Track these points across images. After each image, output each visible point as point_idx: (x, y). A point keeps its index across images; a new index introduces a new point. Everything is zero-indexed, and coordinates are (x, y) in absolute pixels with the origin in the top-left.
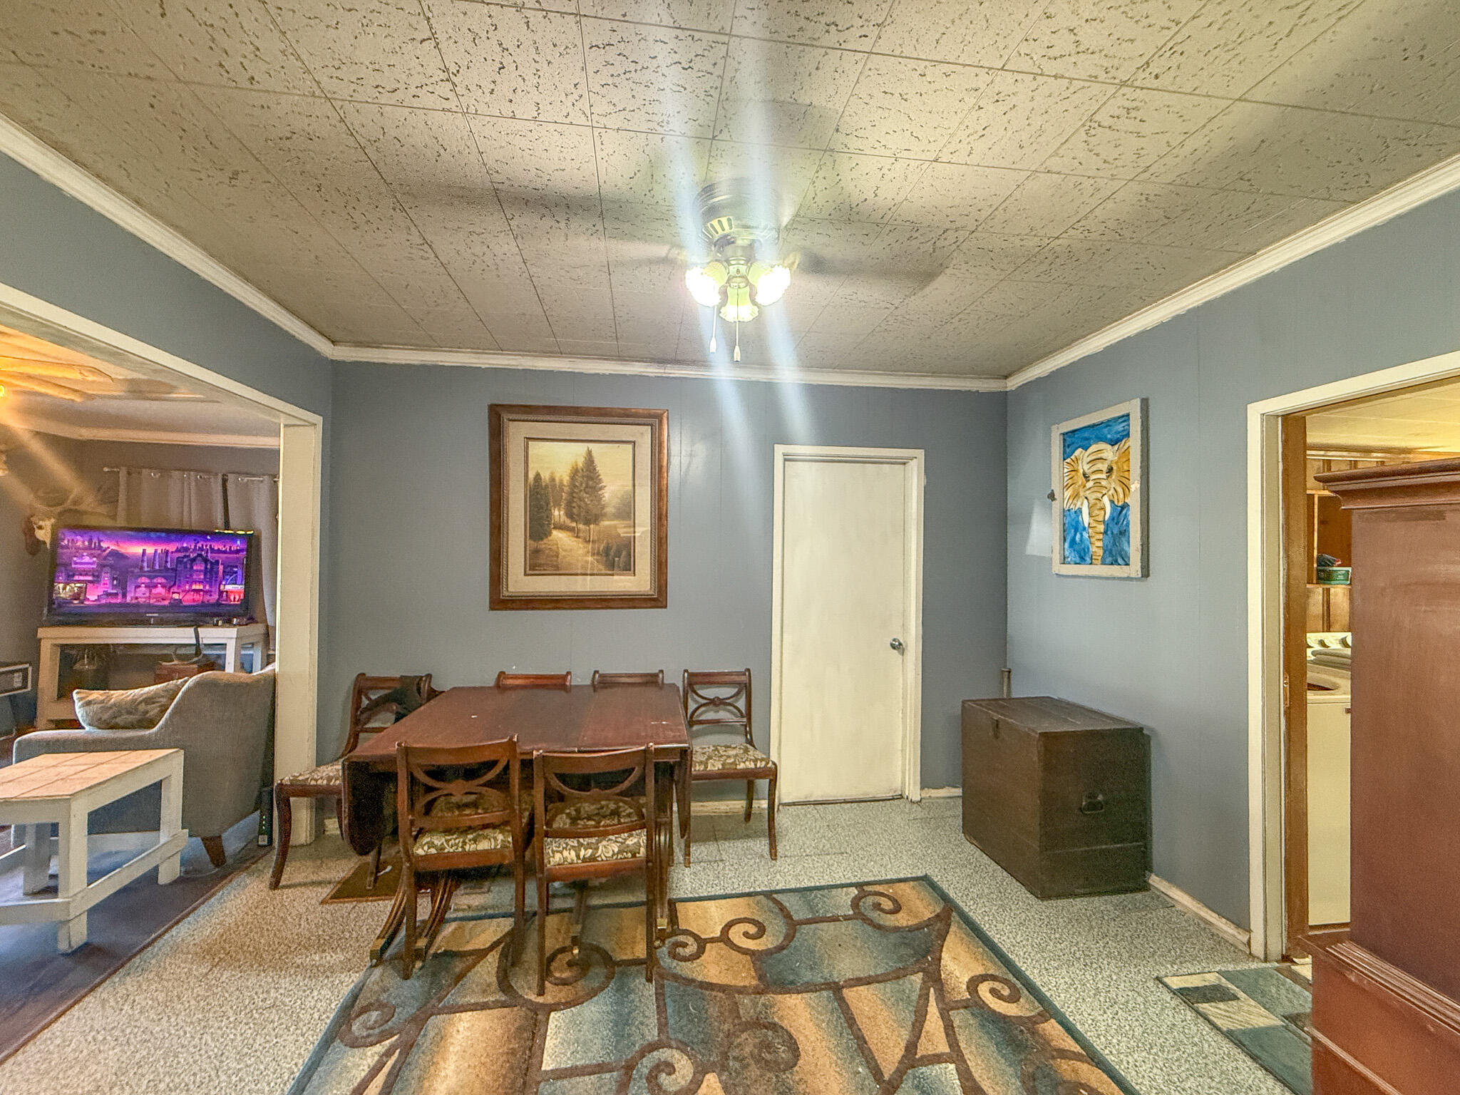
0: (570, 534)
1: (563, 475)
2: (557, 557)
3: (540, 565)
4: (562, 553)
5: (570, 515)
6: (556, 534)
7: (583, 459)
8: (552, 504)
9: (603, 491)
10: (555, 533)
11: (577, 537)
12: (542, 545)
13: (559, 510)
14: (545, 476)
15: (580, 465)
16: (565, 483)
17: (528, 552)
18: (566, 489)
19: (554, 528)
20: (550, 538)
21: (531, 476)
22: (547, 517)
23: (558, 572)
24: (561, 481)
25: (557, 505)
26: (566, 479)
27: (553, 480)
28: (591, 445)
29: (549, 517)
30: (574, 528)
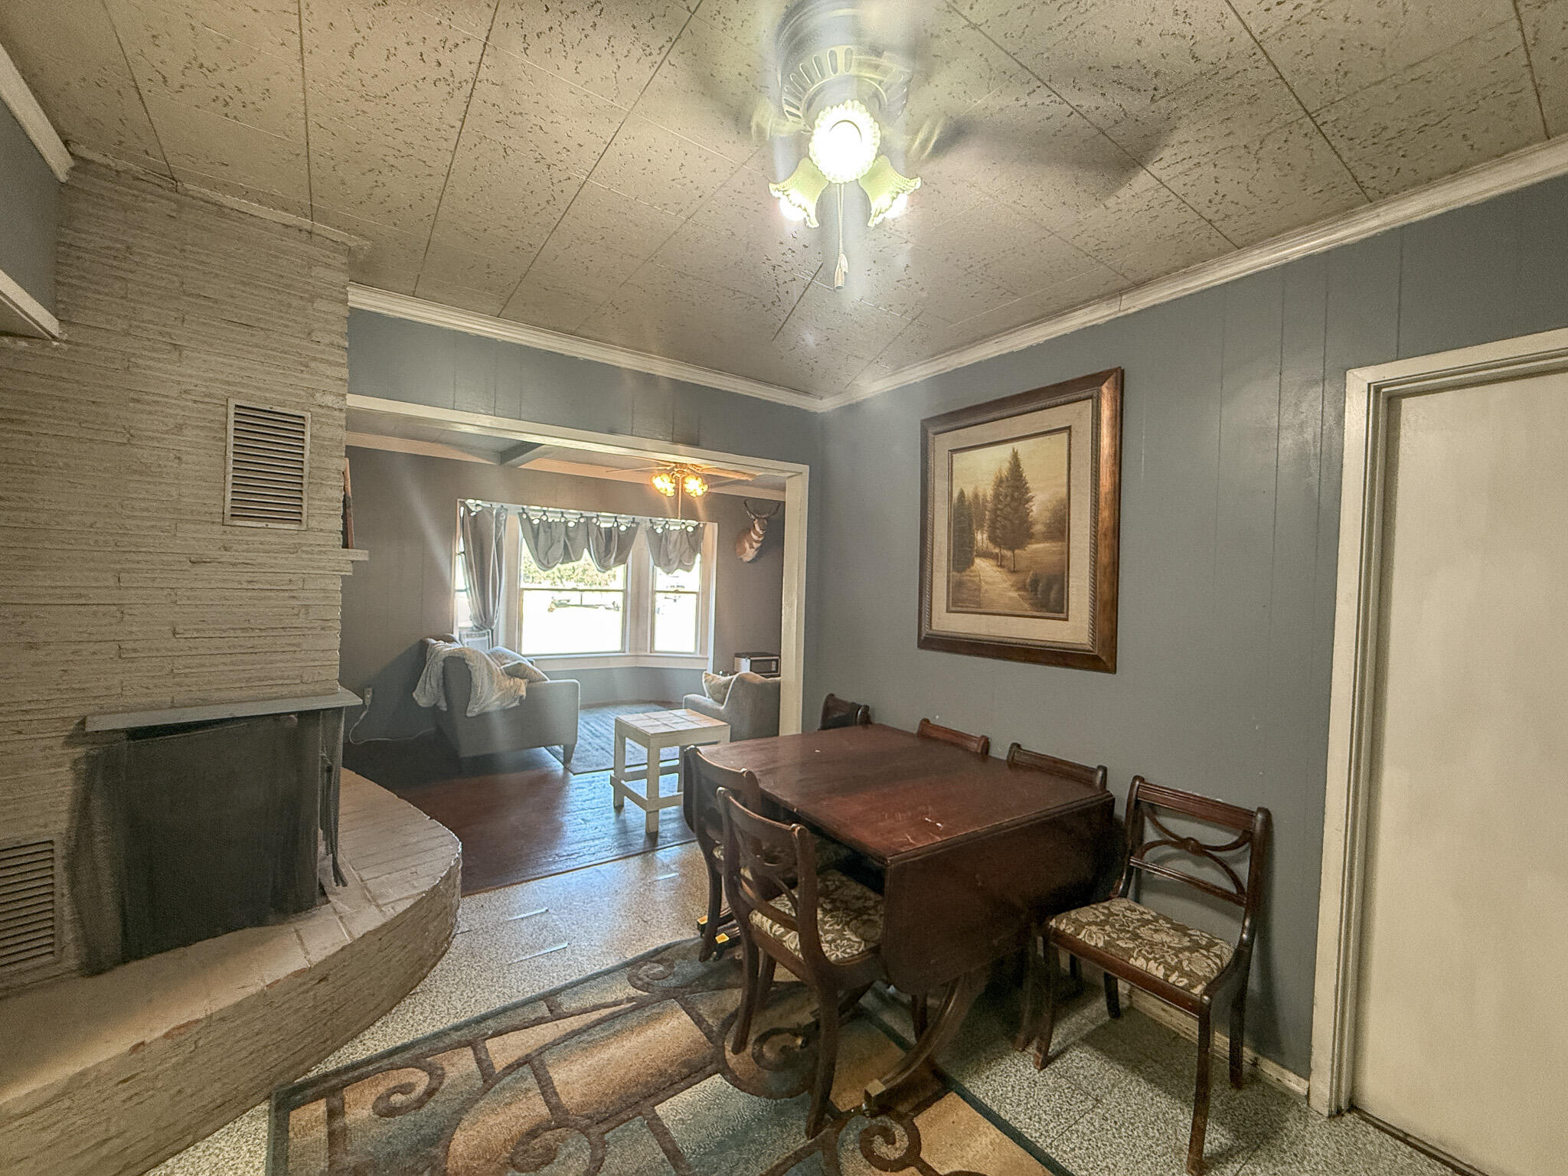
0: (993, 562)
1: (987, 490)
2: (980, 590)
3: (963, 601)
4: (985, 587)
5: (992, 539)
6: (980, 563)
7: (1008, 464)
8: (975, 527)
9: (1031, 504)
10: (978, 561)
11: (1001, 566)
12: (966, 576)
13: (982, 533)
14: (969, 492)
15: (1005, 473)
16: (989, 499)
17: (951, 585)
18: (990, 506)
19: (977, 556)
20: (972, 568)
21: (955, 495)
22: (970, 543)
23: (980, 610)
24: (985, 496)
25: (981, 527)
26: (990, 493)
27: (976, 496)
28: (1016, 445)
29: (972, 540)
30: (997, 554)
